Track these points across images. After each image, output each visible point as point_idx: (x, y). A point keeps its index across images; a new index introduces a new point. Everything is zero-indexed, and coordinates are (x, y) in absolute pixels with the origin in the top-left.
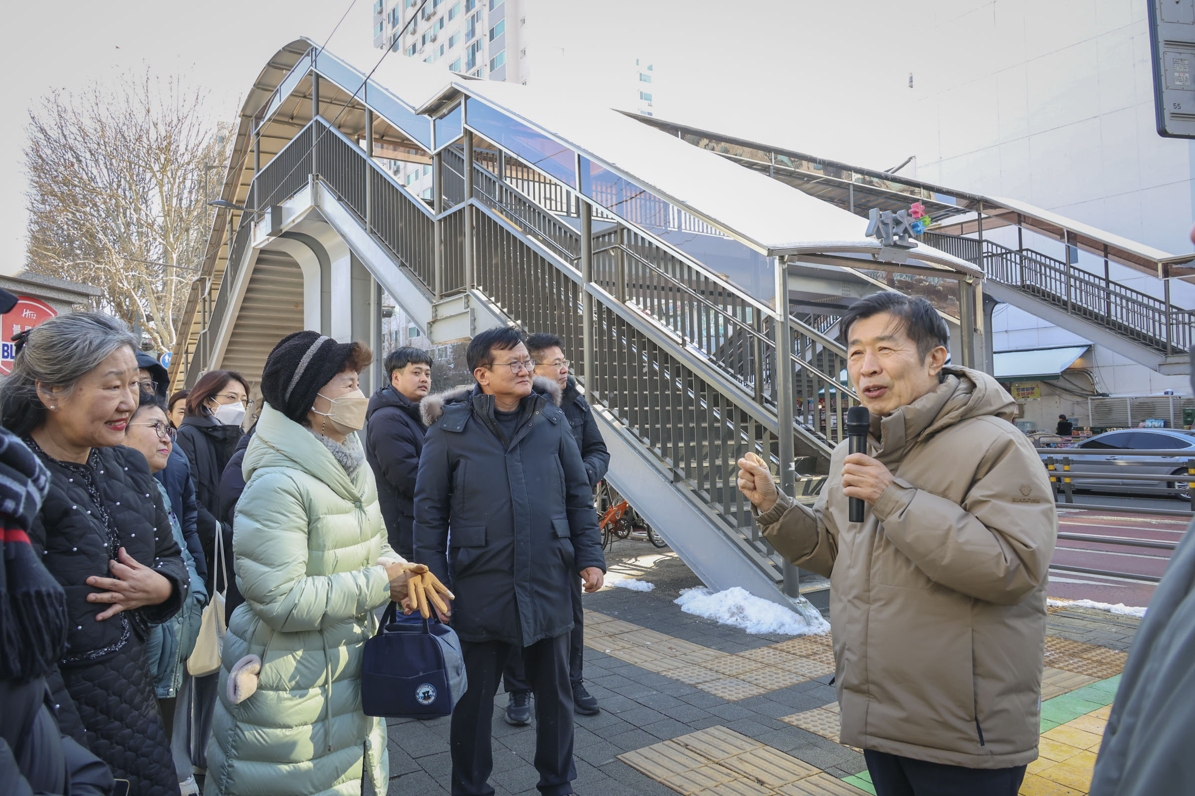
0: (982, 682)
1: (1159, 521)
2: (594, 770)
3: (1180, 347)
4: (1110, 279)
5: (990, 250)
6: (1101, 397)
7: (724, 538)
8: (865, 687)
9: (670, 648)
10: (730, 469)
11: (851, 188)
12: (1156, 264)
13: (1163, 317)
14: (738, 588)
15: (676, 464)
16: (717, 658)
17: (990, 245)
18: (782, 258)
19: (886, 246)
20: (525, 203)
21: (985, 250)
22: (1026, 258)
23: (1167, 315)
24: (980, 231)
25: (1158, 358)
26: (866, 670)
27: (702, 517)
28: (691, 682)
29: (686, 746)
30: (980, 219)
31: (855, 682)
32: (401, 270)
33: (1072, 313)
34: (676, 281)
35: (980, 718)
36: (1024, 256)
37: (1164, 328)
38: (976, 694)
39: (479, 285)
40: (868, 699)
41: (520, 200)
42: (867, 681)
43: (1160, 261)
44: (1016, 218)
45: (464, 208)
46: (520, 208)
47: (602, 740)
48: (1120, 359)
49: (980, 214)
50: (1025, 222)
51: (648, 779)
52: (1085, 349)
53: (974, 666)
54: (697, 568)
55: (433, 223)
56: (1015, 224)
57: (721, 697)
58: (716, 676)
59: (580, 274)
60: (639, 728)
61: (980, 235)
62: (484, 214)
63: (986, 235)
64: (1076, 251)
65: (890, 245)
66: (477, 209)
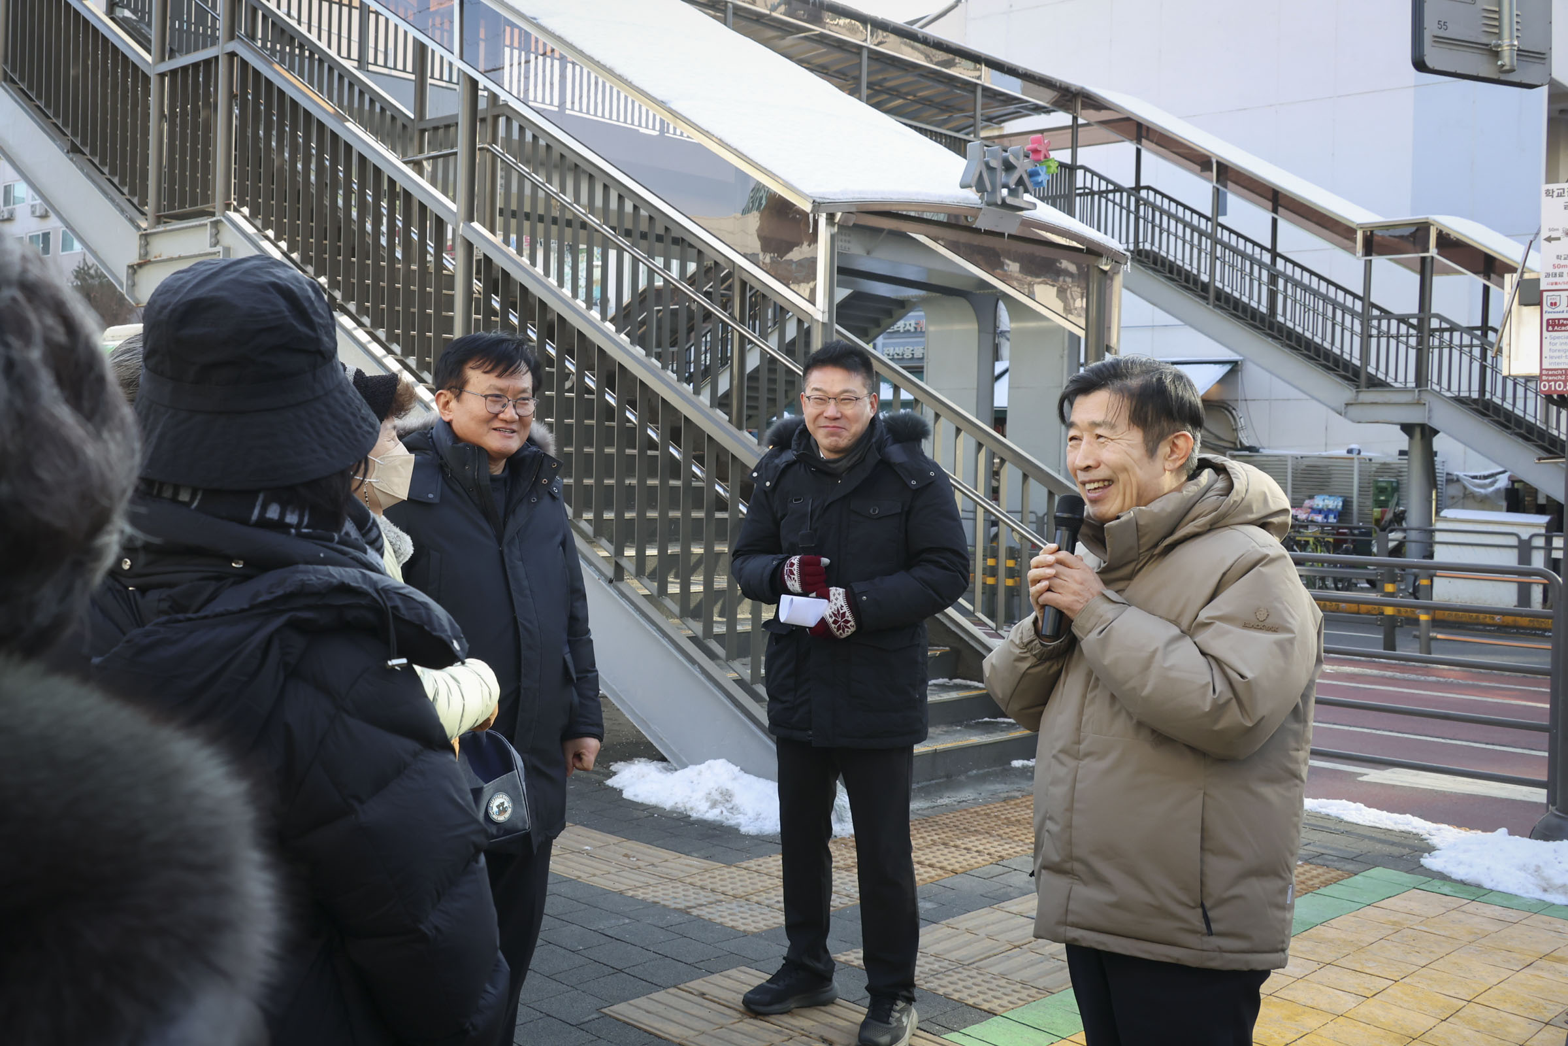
0: (1211, 859)
1: (1335, 667)
2: (573, 1029)
3: (1381, 376)
4: (1279, 250)
5: (1088, 185)
6: (1247, 453)
7: (702, 678)
8: (1068, 866)
9: (626, 855)
10: (693, 560)
11: (865, 54)
12: (1354, 231)
13: (1357, 323)
14: (722, 761)
15: (619, 552)
16: (706, 871)
17: (1089, 175)
18: (831, 217)
19: (988, 204)
20: (292, 39)
21: (1079, 184)
22: (1147, 203)
23: (1365, 319)
24: (1074, 147)
25: (1346, 393)
26: (1070, 843)
27: (664, 642)
28: (679, 906)
29: (702, 995)
30: (1075, 127)
31: (1056, 858)
32: (71, 159)
33: (1215, 306)
34: (580, 210)
35: (1207, 904)
36: (1143, 199)
37: (1357, 340)
38: (1202, 873)
39: (242, 203)
40: (1071, 881)
41: (283, 31)
42: (1071, 858)
43: (1361, 226)
44: (1134, 128)
45: (217, 58)
46: (283, 48)
47: (569, 988)
48: (1282, 389)
49: (1075, 119)
50: (1147, 139)
51: (660, 1040)
52: (1227, 368)
53: (1202, 838)
54: (649, 727)
55: (146, 78)
56: (1131, 140)
57: (733, 927)
58: (713, 898)
59: (453, 207)
60: (621, 970)
61: (1074, 156)
62: (257, 73)
63: (1086, 156)
64: (1225, 195)
65: (996, 205)
66: (244, 64)
